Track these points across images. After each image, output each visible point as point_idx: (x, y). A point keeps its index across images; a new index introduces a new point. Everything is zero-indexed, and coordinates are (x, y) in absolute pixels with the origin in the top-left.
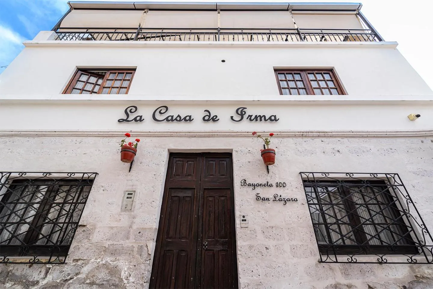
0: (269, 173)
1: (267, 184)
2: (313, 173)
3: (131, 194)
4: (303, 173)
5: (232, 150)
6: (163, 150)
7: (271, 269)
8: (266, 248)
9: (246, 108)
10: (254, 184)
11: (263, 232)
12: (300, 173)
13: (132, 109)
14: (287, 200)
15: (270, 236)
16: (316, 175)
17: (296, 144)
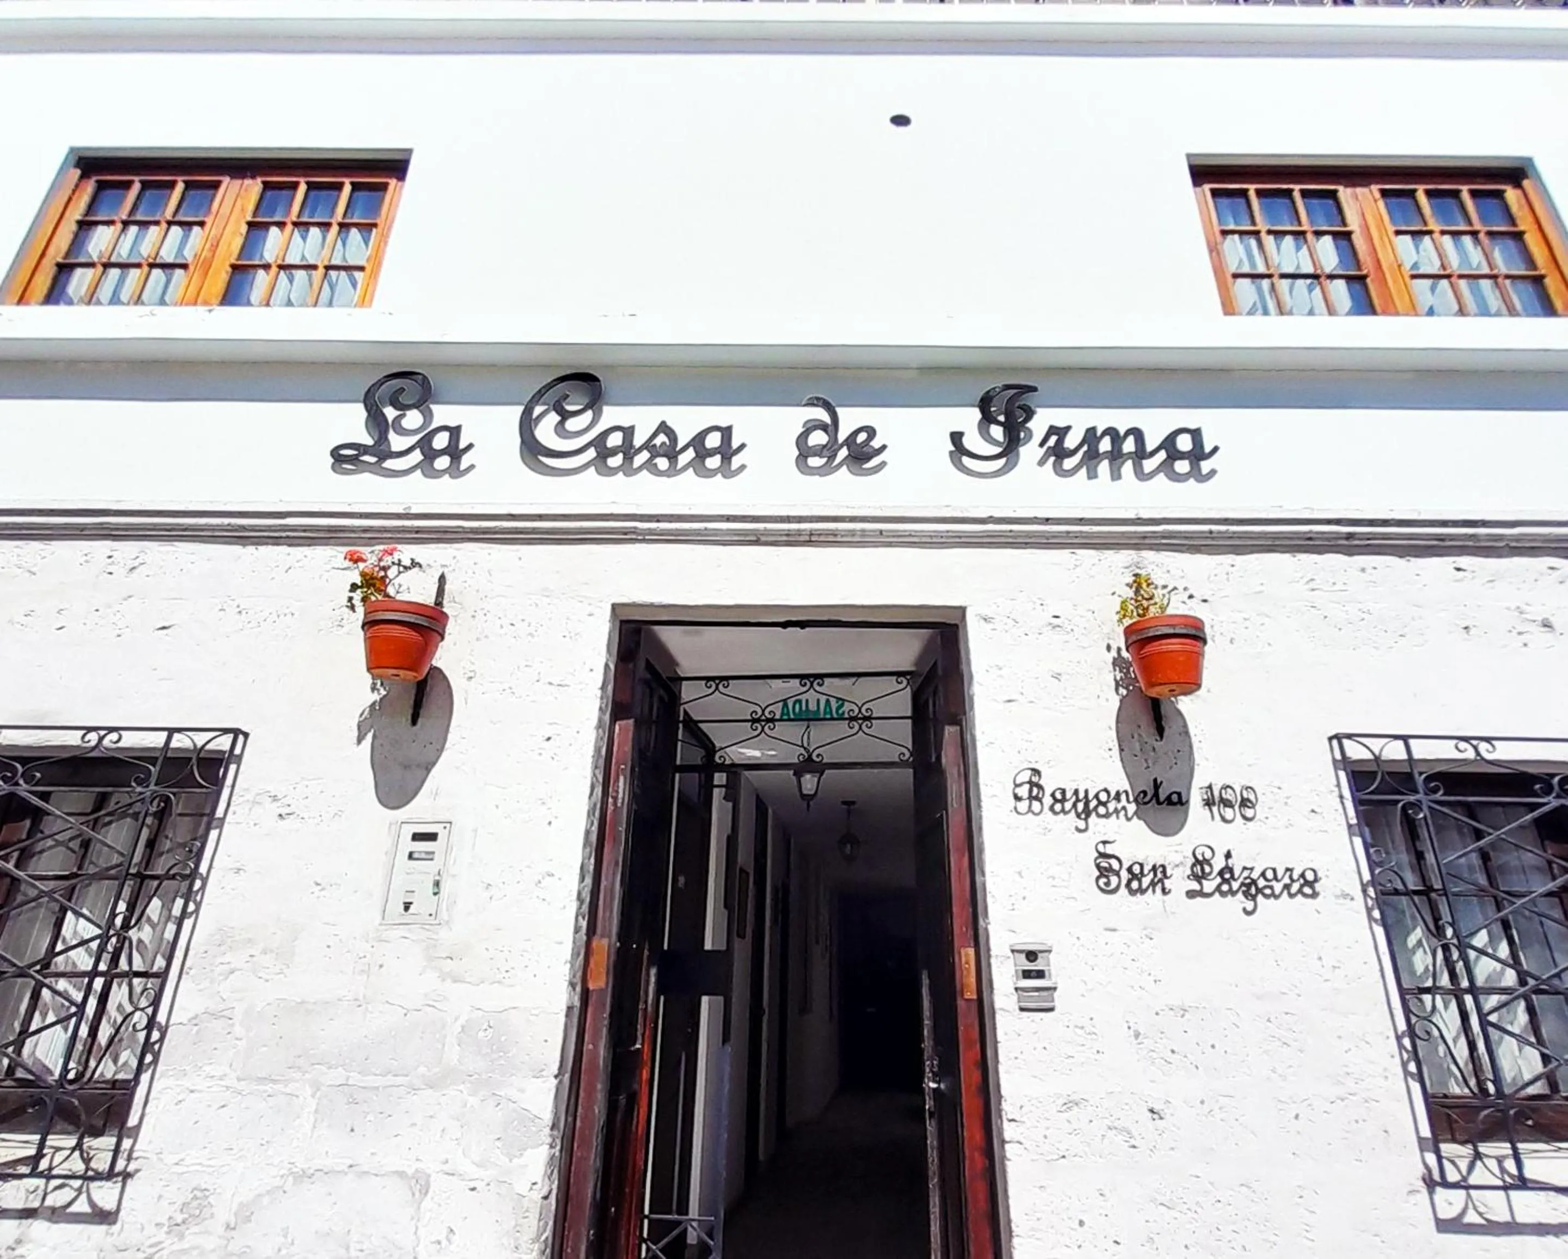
0: (1166, 734)
1: (1156, 795)
2: (1405, 739)
3: (432, 837)
4: (1350, 736)
5: (962, 610)
6: (590, 609)
7: (1178, 1215)
8: (1152, 1111)
9: (1034, 389)
10: (1086, 792)
11: (1137, 1035)
12: (1338, 737)
13: (403, 390)
14: (1263, 874)
15: (1173, 1052)
16: (1421, 750)
17: (1311, 585)
